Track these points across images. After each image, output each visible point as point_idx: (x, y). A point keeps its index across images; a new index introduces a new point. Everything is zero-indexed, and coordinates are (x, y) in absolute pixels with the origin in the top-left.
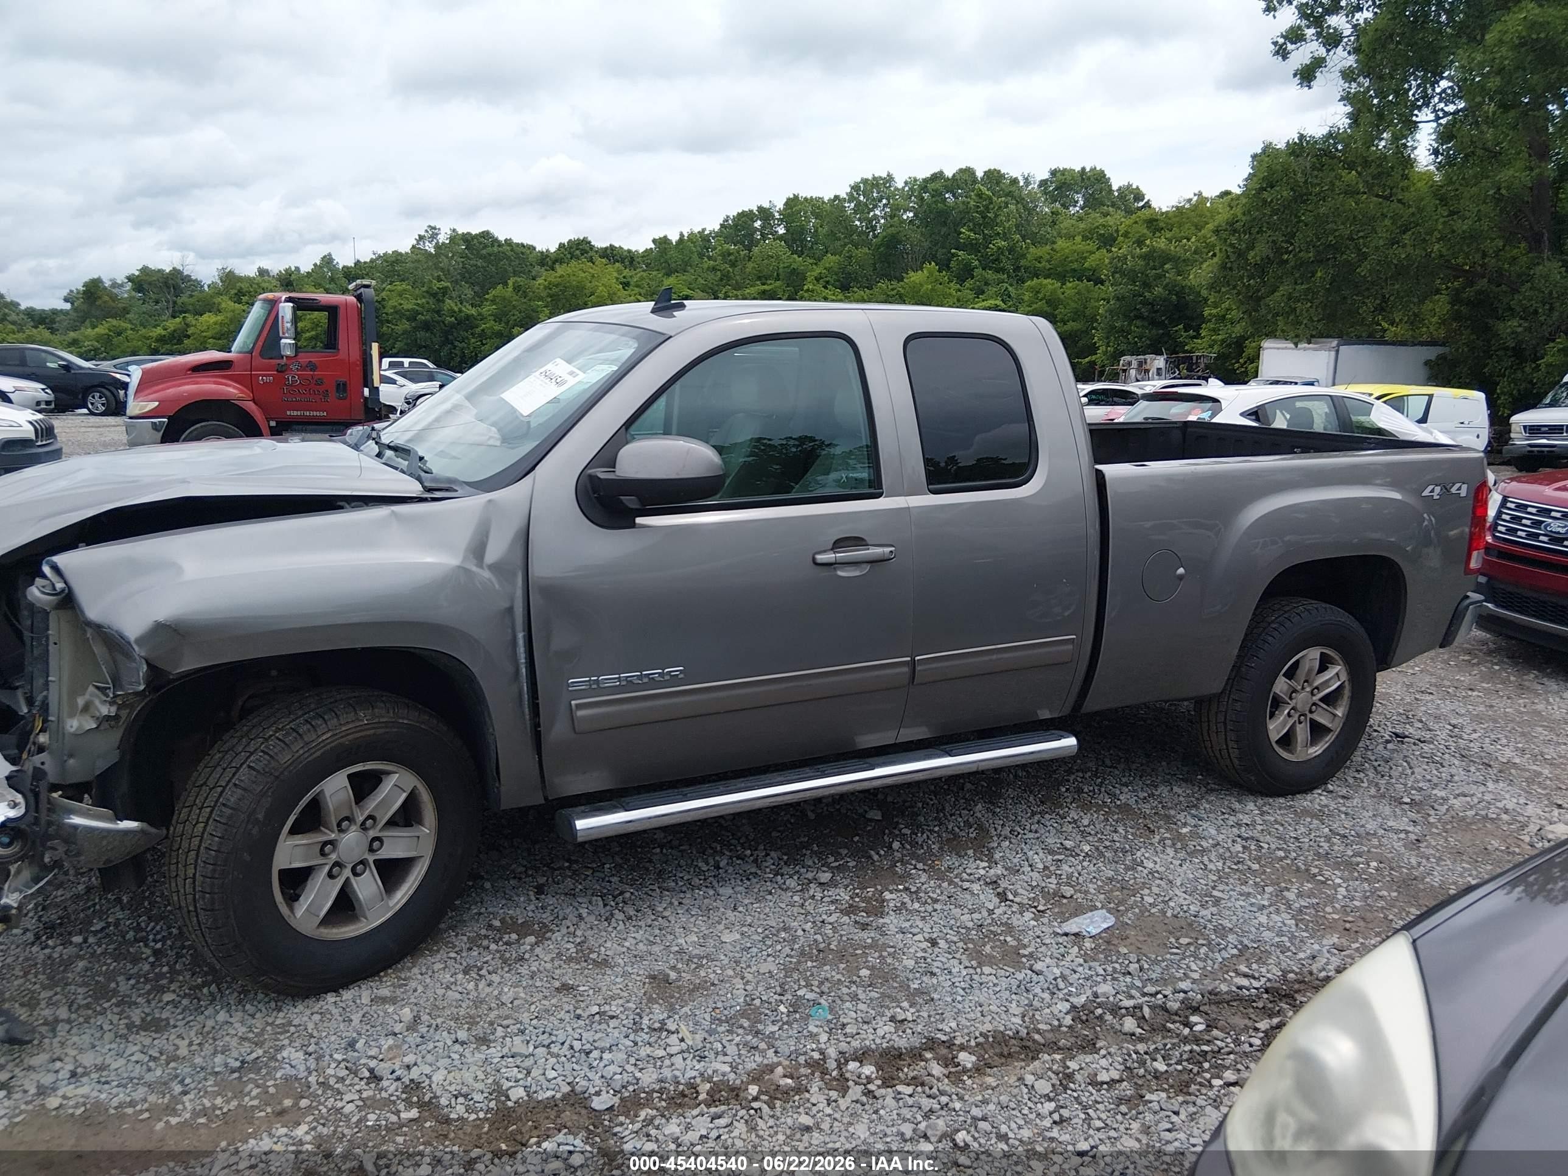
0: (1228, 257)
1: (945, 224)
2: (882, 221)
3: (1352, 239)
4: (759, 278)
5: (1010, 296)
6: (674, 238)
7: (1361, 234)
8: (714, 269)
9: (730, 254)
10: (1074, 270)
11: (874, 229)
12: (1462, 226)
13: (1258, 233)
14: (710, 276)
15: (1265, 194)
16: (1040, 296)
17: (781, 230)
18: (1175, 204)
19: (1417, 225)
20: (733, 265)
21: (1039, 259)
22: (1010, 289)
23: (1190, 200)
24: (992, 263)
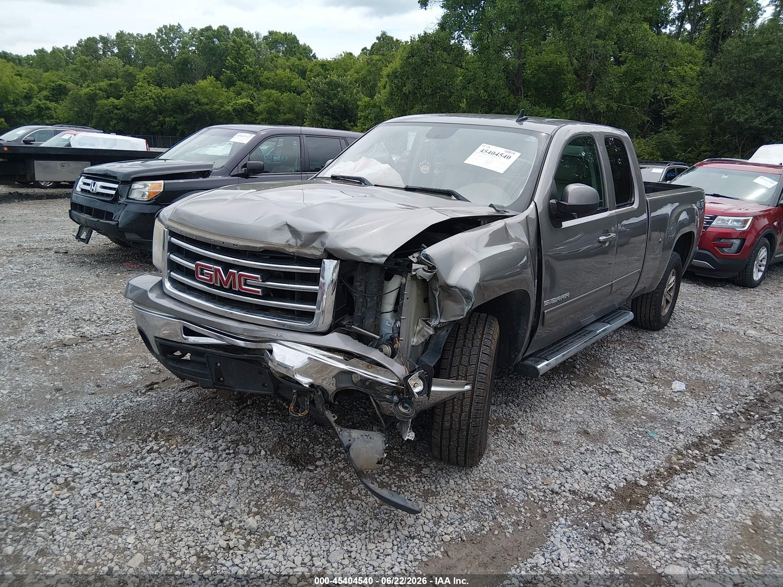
0: (393, 89)
1: (214, 55)
2: (178, 50)
3: (446, 85)
4: (106, 77)
5: (254, 98)
6: (49, 50)
7: (451, 83)
8: (75, 70)
9: (86, 62)
10: (286, 86)
11: (173, 54)
12: (492, 82)
13: (407, 78)
14: (74, 74)
15: (410, 60)
16: (271, 99)
17: (116, 50)
18: (334, 57)
19: (474, 80)
20: (88, 68)
21: (268, 79)
22: (254, 94)
23: (341, 55)
24: (244, 78)
